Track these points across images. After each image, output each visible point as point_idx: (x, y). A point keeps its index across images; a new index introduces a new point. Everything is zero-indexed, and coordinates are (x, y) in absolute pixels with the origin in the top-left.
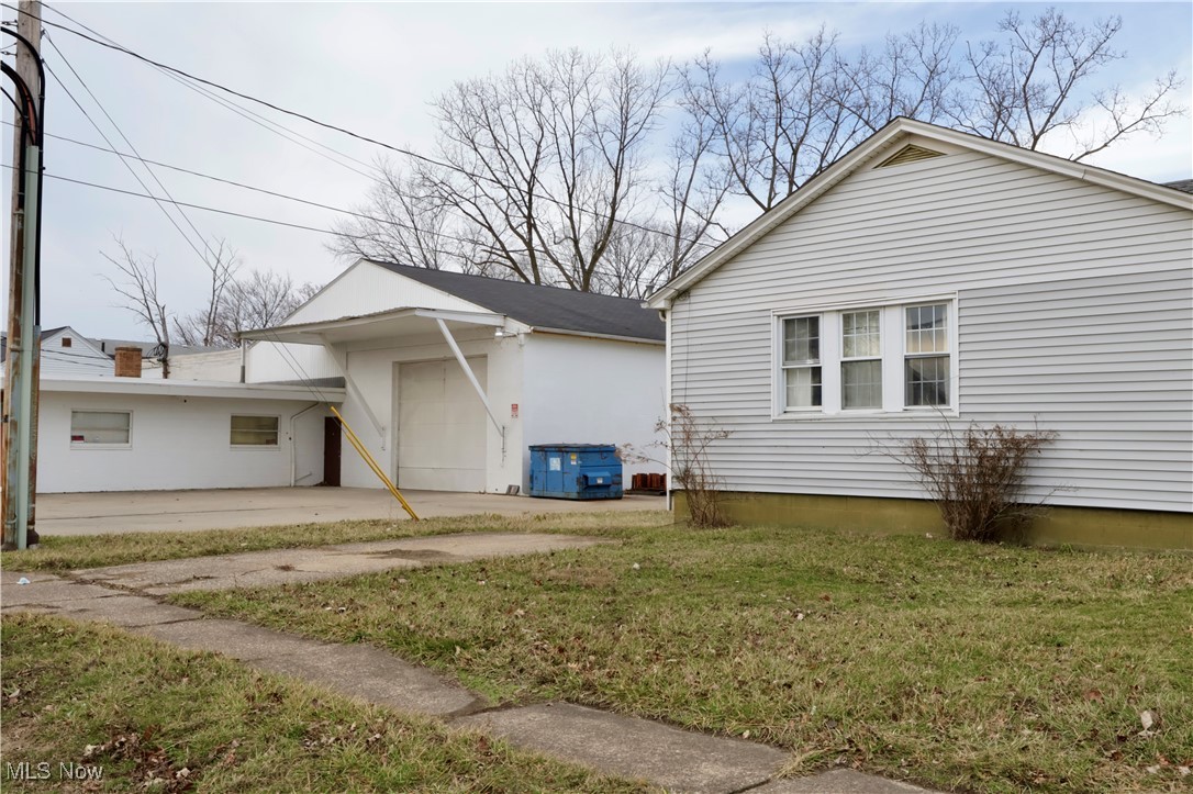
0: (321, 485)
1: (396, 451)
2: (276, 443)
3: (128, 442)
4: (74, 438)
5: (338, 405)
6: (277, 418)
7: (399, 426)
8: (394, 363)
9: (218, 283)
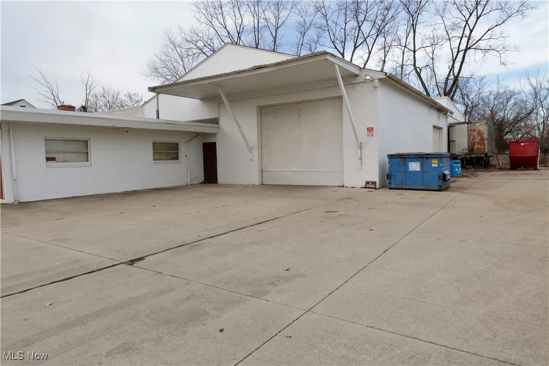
0: (203, 183)
1: (260, 162)
2: (178, 159)
3: (88, 161)
4: (48, 159)
5: (215, 134)
6: (178, 144)
7: (261, 147)
8: (258, 106)
9: (88, 92)
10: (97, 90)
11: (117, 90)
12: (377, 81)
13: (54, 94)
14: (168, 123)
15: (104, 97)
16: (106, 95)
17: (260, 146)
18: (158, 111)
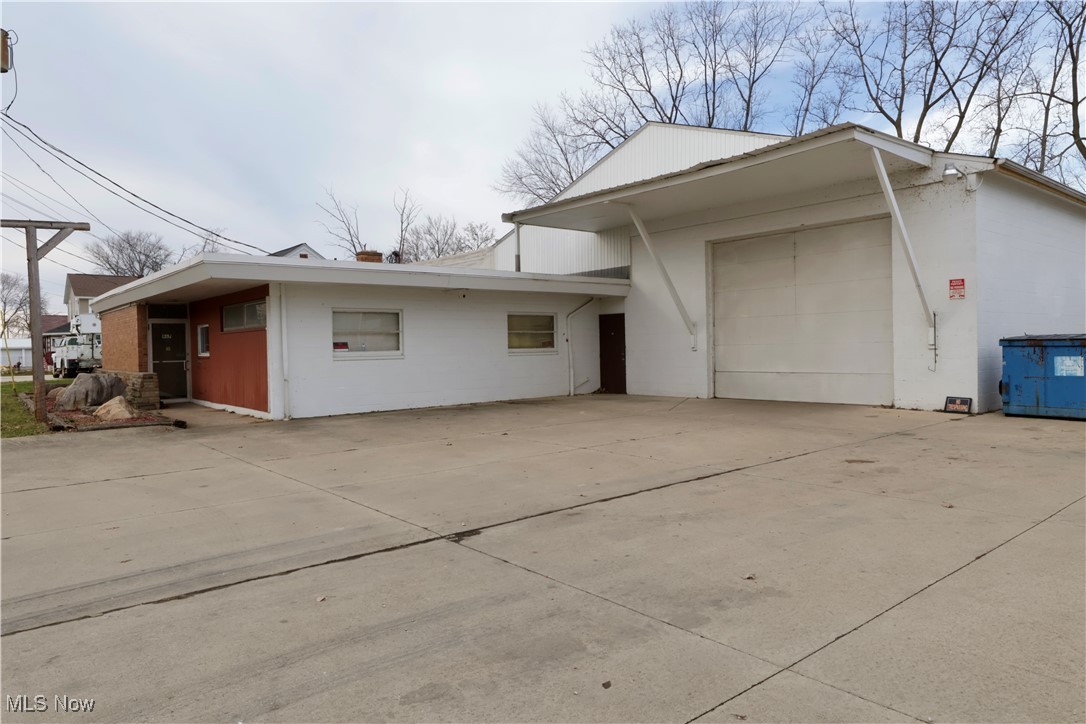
0: (599, 392)
1: (711, 351)
2: (553, 346)
3: (398, 349)
4: (337, 346)
5: (622, 298)
6: (552, 317)
7: (714, 323)
8: (707, 242)
9: (405, 225)
10: (419, 222)
11: (451, 221)
12: (972, 178)
13: (352, 232)
14: (536, 279)
15: (431, 234)
16: (433, 231)
17: (711, 321)
18: (518, 257)
